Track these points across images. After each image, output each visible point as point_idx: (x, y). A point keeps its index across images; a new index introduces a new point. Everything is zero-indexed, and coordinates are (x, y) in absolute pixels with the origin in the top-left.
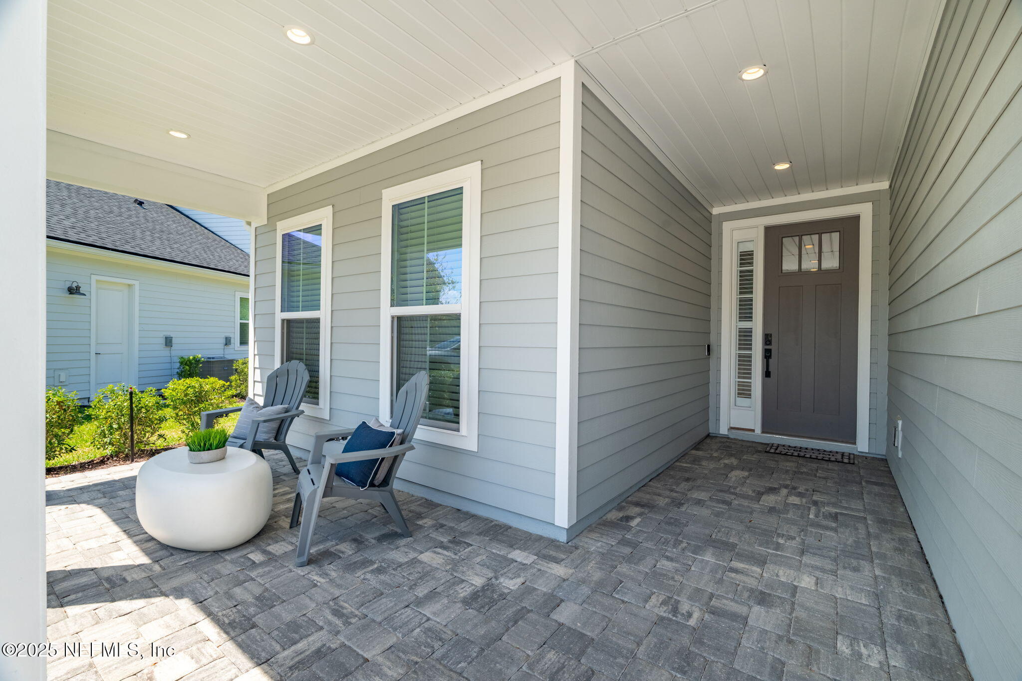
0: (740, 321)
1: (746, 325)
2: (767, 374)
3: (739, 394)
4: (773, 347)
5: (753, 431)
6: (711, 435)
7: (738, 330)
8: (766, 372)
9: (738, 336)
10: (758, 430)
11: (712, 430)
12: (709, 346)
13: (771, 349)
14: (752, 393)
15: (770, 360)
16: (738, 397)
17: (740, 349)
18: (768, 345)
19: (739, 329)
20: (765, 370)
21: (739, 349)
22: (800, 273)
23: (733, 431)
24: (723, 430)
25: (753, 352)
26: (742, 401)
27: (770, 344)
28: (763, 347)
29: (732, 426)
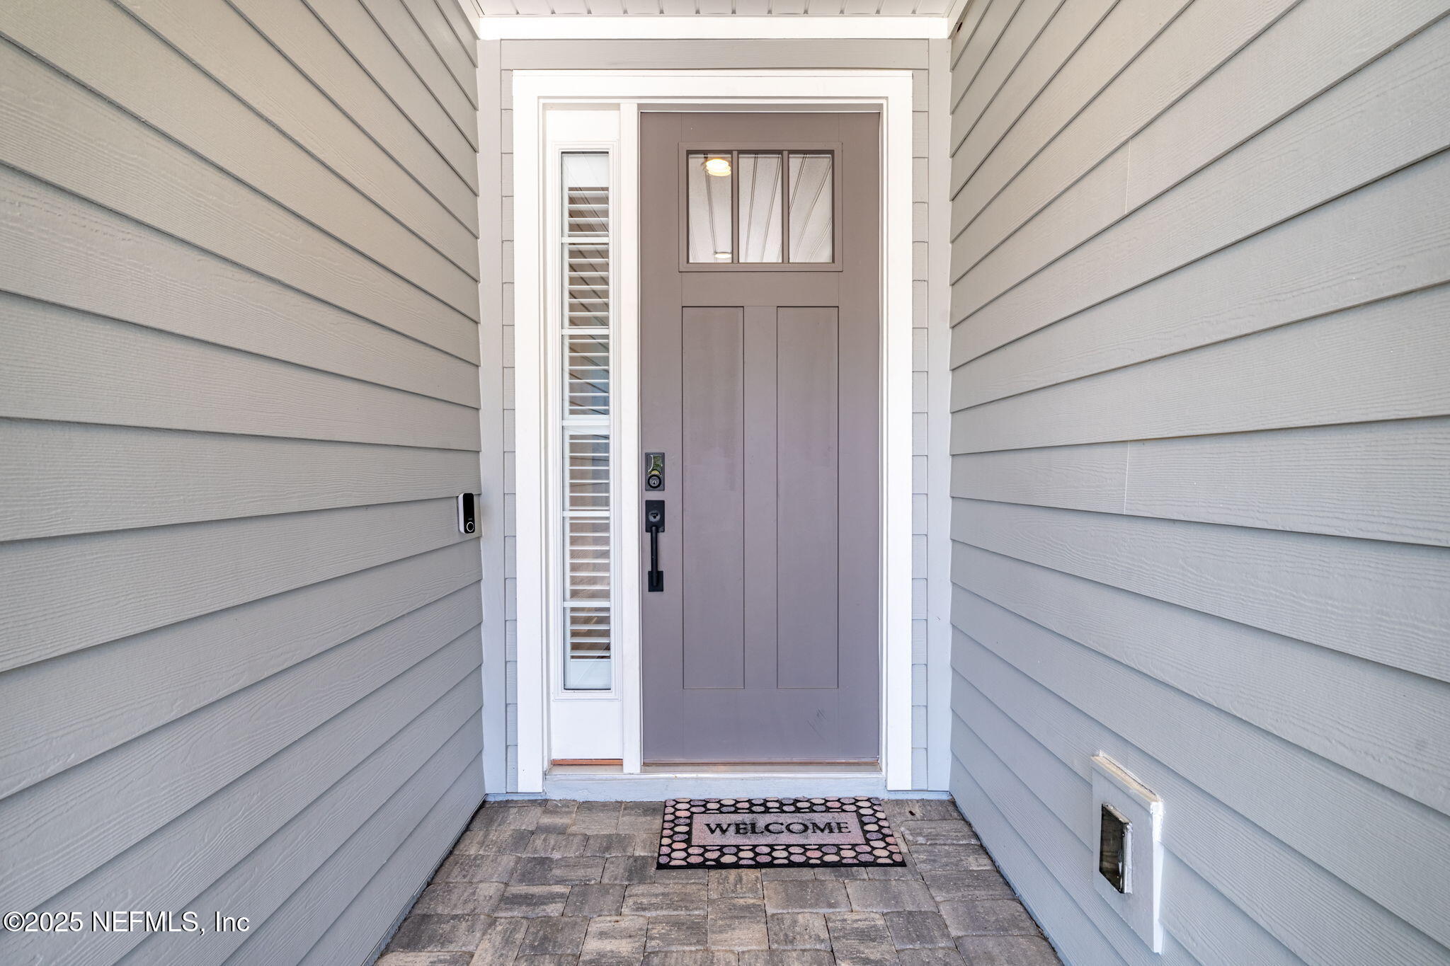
0: (572, 412)
1: (589, 424)
2: (655, 581)
3: (575, 647)
4: (668, 495)
5: (617, 763)
6: (491, 799)
7: (567, 441)
8: (650, 574)
9: (567, 461)
10: (633, 763)
11: (494, 786)
12: (469, 500)
13: (663, 502)
14: (614, 640)
15: (662, 537)
16: (573, 657)
17: (575, 502)
18: (655, 488)
19: (572, 437)
20: (649, 568)
21: (572, 504)
22: (736, 269)
23: (559, 772)
24: (530, 781)
25: (610, 513)
26: (585, 670)
27: (660, 486)
28: (641, 496)
29: (556, 756)
